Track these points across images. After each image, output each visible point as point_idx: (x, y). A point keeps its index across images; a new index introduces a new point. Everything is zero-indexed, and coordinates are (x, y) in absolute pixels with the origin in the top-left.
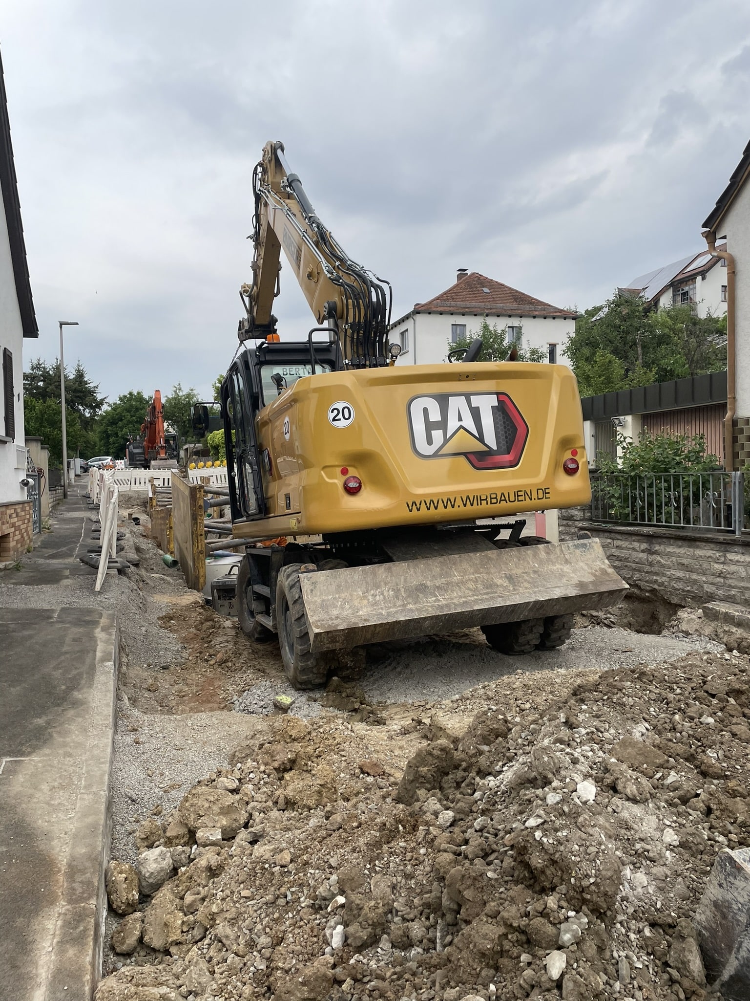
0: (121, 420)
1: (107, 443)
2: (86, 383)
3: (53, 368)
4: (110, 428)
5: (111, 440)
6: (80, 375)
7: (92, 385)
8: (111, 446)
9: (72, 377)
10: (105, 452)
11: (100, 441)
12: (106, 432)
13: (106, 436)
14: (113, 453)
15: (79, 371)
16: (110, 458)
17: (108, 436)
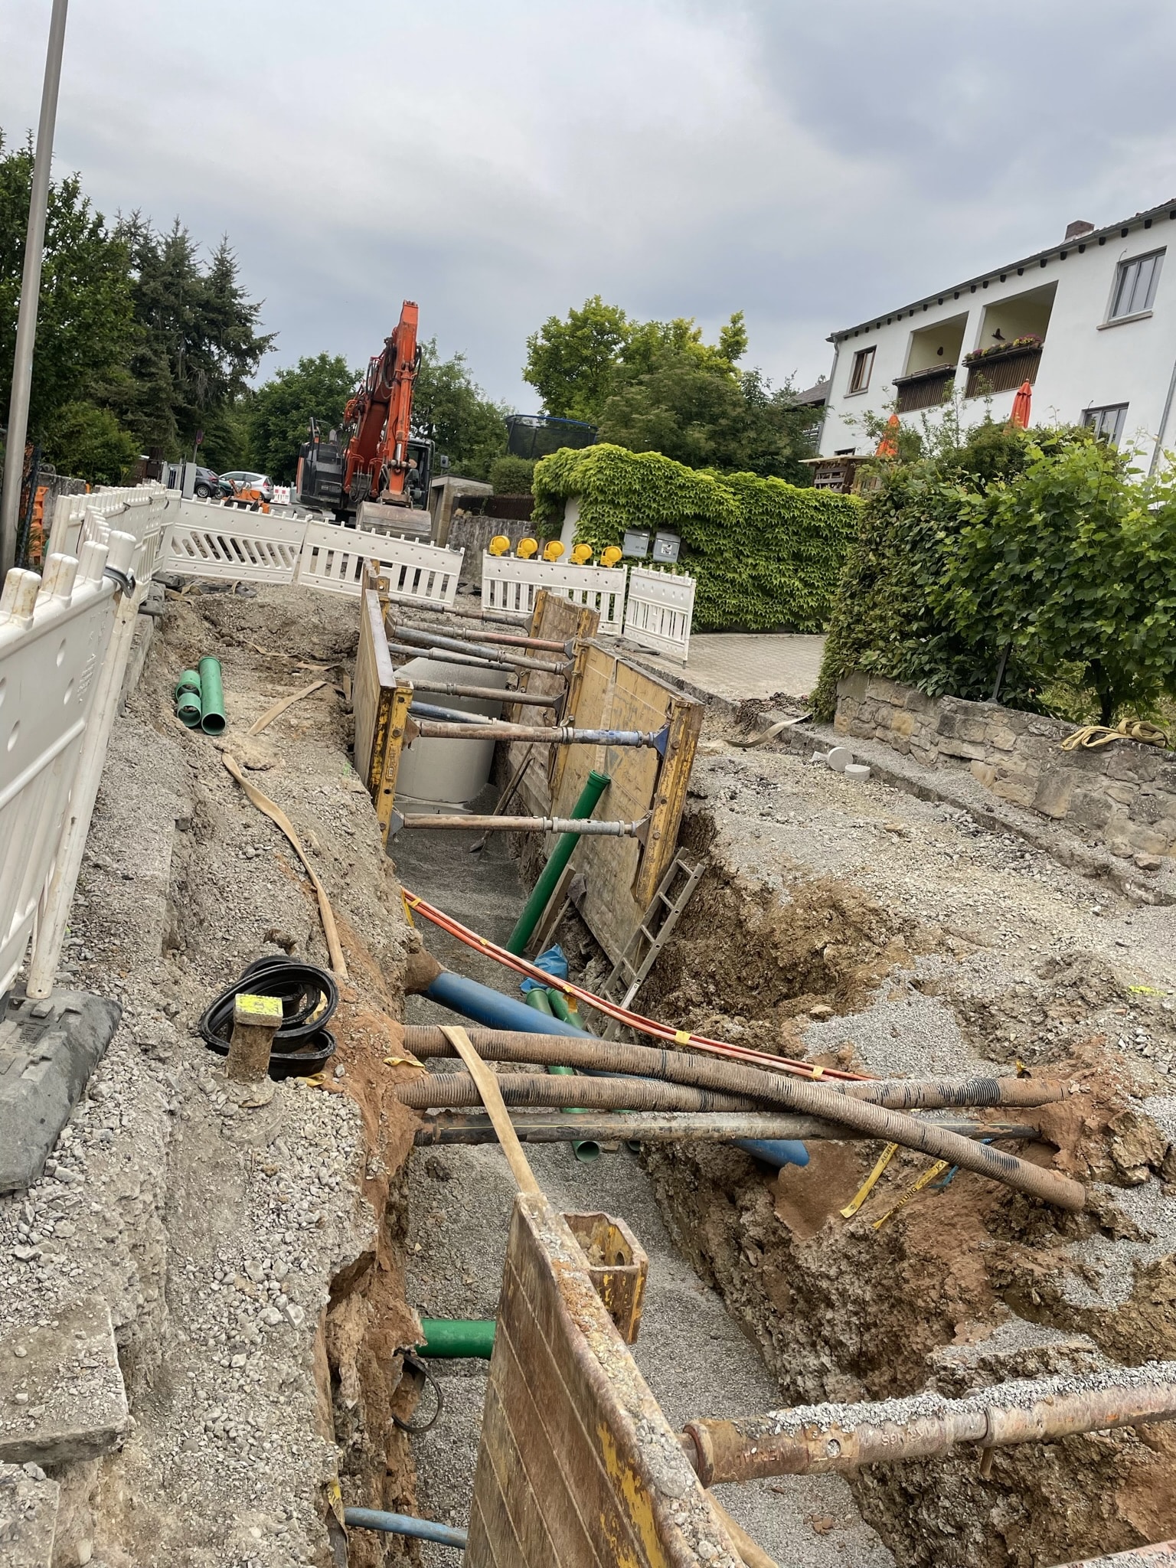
0: (298, 408)
1: (263, 449)
2: (234, 294)
3: (167, 243)
4: (273, 418)
5: (272, 443)
6: (224, 273)
7: (245, 301)
8: (270, 455)
9: (205, 273)
10: (257, 465)
11: (252, 441)
12: (264, 425)
13: (263, 433)
14: (272, 469)
15: (221, 262)
16: (264, 478)
17: (268, 435)
